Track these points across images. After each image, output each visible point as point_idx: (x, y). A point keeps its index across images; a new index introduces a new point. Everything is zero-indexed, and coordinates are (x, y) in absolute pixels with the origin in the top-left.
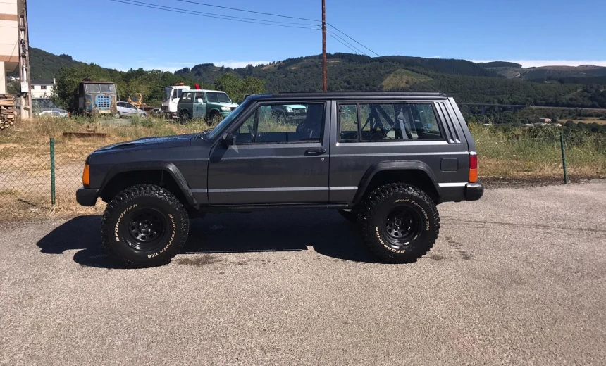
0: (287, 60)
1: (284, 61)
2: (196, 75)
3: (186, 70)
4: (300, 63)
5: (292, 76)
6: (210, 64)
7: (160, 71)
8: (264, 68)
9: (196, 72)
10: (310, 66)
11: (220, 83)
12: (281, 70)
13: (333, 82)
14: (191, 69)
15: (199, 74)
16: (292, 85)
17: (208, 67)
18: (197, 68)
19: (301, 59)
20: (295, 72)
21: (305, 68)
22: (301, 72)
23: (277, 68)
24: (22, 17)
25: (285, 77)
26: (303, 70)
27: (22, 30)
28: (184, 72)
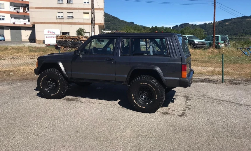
0: (224, 20)
1: (222, 21)
2: (181, 28)
3: (177, 26)
4: (231, 21)
5: (226, 27)
6: (187, 23)
7: (164, 27)
8: (212, 24)
9: (181, 27)
10: (236, 23)
11: (183, 31)
12: (220, 25)
13: (248, 30)
14: (179, 26)
15: (182, 27)
16: (226, 32)
17: (186, 25)
18: (181, 25)
19: (231, 19)
20: (228, 25)
21: (233, 23)
22: (231, 25)
23: (218, 24)
24: (93, 9)
25: (222, 28)
26: (232, 24)
27: (92, 13)
28: (176, 27)
